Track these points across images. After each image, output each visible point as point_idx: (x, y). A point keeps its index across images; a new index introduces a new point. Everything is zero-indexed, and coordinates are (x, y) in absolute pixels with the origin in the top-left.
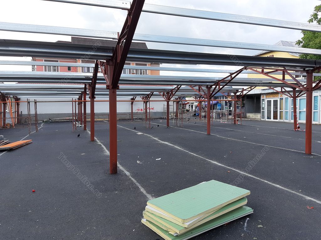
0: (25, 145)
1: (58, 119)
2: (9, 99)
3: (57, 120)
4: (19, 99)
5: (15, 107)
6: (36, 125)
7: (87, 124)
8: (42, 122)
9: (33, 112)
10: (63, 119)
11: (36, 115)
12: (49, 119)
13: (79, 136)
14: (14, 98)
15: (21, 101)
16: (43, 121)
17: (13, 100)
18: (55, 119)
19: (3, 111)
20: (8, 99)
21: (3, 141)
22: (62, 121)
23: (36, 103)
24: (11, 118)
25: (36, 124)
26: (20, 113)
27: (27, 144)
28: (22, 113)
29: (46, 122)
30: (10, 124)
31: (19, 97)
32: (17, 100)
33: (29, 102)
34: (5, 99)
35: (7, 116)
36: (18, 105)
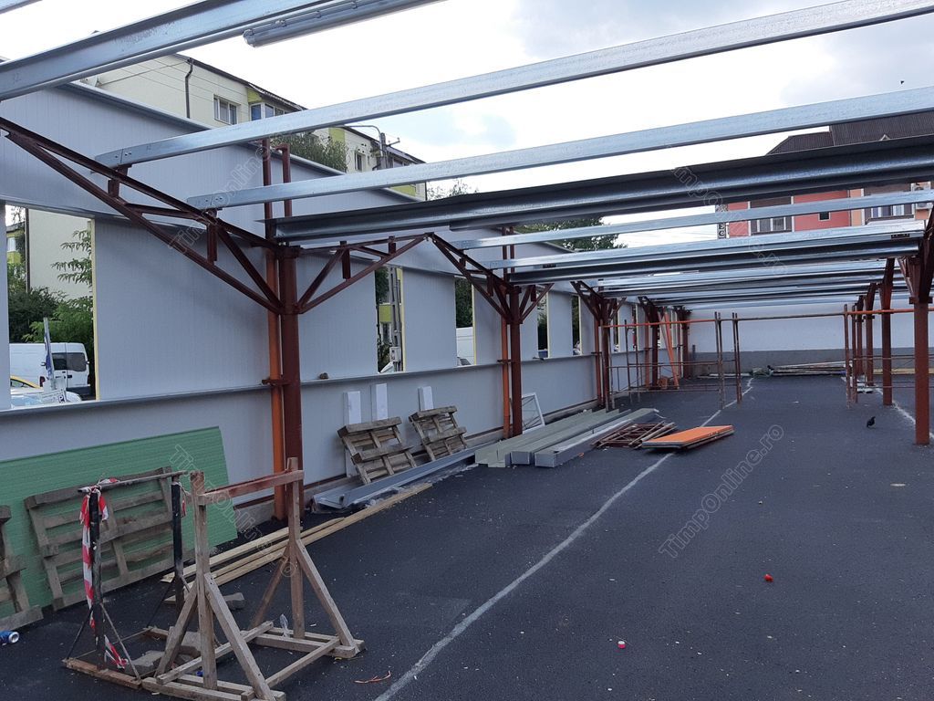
0: (716, 440)
1: (792, 367)
2: (666, 313)
3: (791, 371)
4: (689, 313)
5: (679, 334)
6: (737, 385)
7: (893, 385)
8: (748, 375)
9: (728, 347)
10: (809, 369)
11: (737, 354)
12: (769, 367)
13: (871, 423)
14: (675, 310)
15: (692, 318)
16: (751, 373)
17: (674, 317)
18: (785, 367)
19: (651, 346)
20: (662, 315)
21: (661, 426)
22: (807, 372)
23: (736, 322)
24: (672, 365)
25: (738, 381)
26: (690, 350)
27: (722, 438)
28: (696, 351)
29: (757, 374)
30: (669, 380)
31: (688, 307)
32: (684, 315)
33: (719, 322)
34: (657, 315)
35: (662, 358)
36: (686, 328)
